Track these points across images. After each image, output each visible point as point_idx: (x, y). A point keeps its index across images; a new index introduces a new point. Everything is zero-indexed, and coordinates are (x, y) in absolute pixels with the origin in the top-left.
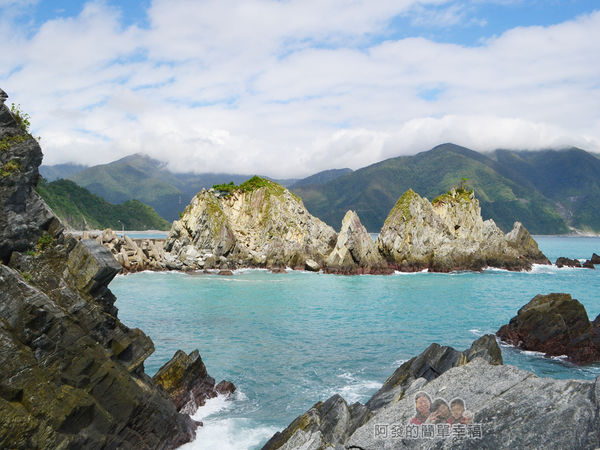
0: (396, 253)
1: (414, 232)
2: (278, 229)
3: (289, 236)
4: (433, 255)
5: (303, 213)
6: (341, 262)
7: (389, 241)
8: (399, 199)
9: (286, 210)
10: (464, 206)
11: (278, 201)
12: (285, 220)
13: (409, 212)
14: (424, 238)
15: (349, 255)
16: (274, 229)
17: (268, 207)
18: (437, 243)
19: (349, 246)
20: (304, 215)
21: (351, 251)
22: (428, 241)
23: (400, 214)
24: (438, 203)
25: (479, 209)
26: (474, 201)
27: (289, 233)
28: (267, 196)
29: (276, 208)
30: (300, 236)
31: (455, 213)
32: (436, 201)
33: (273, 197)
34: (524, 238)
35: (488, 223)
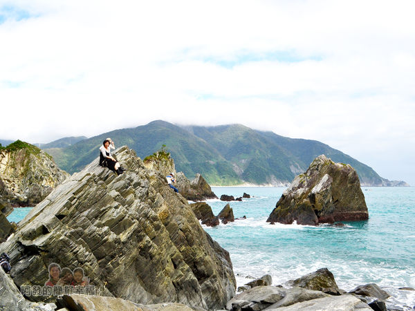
2: (36, 178)
3: (44, 183)
9: (42, 164)
10: (164, 163)
11: (35, 158)
12: (41, 171)
16: (33, 178)
17: (28, 163)
20: (55, 168)
24: (147, 161)
25: (174, 165)
26: (170, 160)
27: (44, 181)
28: (28, 154)
29: (34, 163)
30: (52, 183)
31: (158, 168)
32: (146, 160)
33: (32, 155)
34: (202, 184)
35: (180, 174)
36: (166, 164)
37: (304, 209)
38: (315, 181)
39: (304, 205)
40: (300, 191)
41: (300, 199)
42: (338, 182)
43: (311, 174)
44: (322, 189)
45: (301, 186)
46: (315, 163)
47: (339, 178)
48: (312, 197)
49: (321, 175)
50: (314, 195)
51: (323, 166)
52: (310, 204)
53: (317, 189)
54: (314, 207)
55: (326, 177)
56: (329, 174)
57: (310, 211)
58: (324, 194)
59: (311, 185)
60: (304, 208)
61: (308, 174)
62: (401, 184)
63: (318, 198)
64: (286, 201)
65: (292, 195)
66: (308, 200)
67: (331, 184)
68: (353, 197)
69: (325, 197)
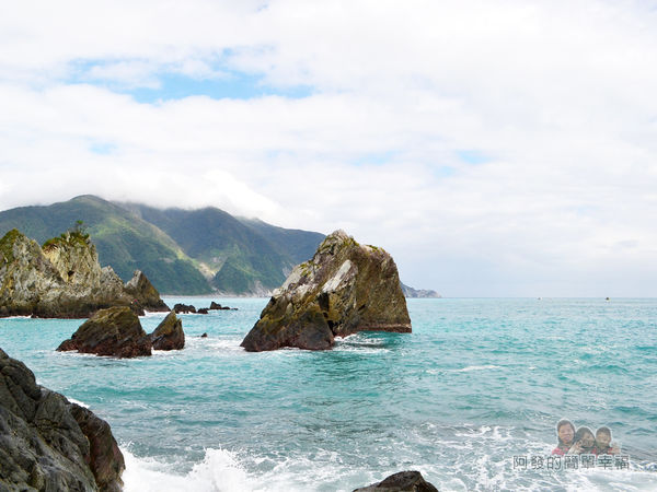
1: (17, 275)
4: (38, 301)
10: (79, 250)
13: (11, 253)
14: (29, 282)
18: (44, 288)
22: (33, 286)
24: (50, 246)
25: (97, 254)
26: (90, 245)
31: (69, 258)
32: (47, 244)
34: (143, 287)
35: (106, 270)
36: (82, 253)
37: (310, 320)
38: (328, 273)
39: (310, 312)
40: (303, 290)
41: (302, 302)
42: (365, 275)
43: (321, 260)
44: (341, 284)
45: (303, 280)
46: (328, 243)
47: (367, 269)
48: (324, 299)
49: (337, 263)
50: (326, 296)
51: (341, 247)
52: (319, 311)
53: (332, 285)
54: (326, 315)
55: (346, 265)
56: (352, 260)
57: (321, 323)
58: (343, 293)
59: (321, 280)
60: (309, 317)
61: (317, 261)
62: (431, 294)
63: (333, 300)
64: (279, 308)
65: (289, 296)
66: (317, 305)
67: (356, 276)
68: (388, 301)
69: (345, 298)
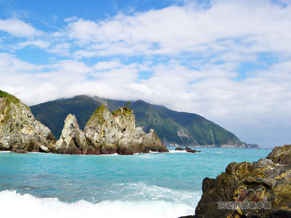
0: (95, 143)
1: (107, 130)
2: (17, 125)
3: (24, 130)
4: (118, 144)
5: (30, 117)
6: (67, 146)
7: (90, 136)
8: (96, 110)
9: (21, 113)
10: (128, 117)
11: (16, 107)
12: (22, 119)
13: (103, 118)
14: (112, 134)
15: (73, 142)
16: (14, 125)
17: (8, 111)
18: (120, 137)
19: (73, 136)
20: (31, 118)
21: (74, 139)
22: (115, 136)
23: (97, 119)
24: (114, 115)
27: (24, 129)
28: (8, 103)
29: (15, 111)
30: (31, 131)
31: (123, 122)
33: (12, 104)
35: (138, 129)
36: (130, 119)
62: (255, 146)
